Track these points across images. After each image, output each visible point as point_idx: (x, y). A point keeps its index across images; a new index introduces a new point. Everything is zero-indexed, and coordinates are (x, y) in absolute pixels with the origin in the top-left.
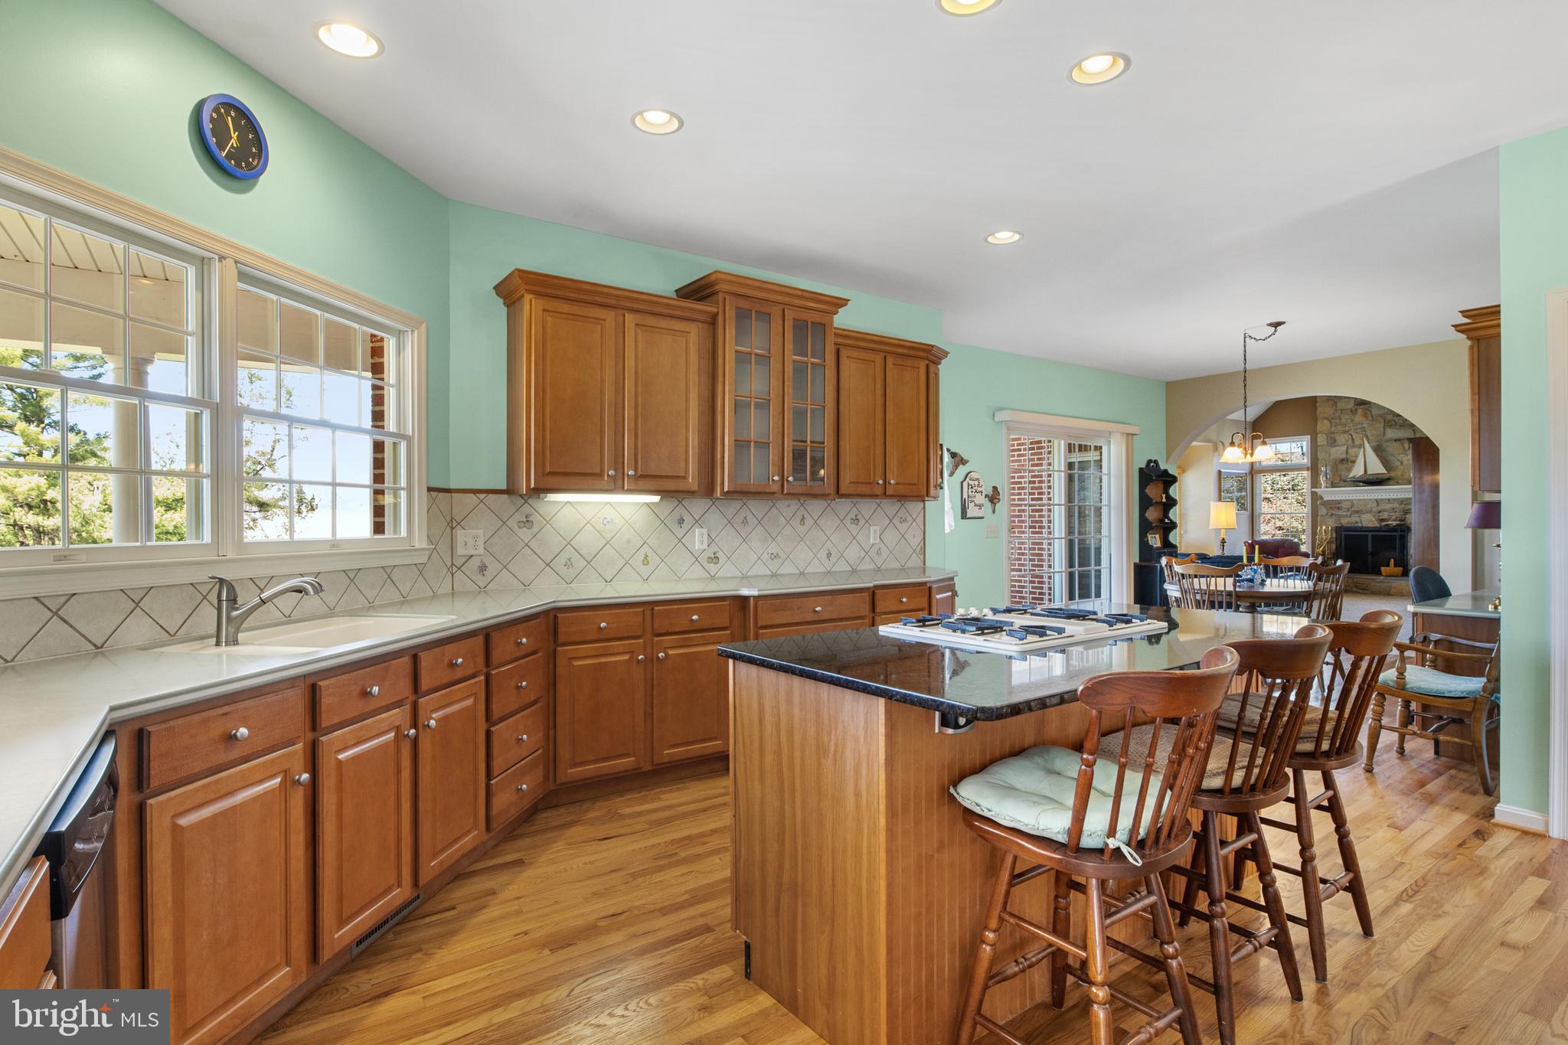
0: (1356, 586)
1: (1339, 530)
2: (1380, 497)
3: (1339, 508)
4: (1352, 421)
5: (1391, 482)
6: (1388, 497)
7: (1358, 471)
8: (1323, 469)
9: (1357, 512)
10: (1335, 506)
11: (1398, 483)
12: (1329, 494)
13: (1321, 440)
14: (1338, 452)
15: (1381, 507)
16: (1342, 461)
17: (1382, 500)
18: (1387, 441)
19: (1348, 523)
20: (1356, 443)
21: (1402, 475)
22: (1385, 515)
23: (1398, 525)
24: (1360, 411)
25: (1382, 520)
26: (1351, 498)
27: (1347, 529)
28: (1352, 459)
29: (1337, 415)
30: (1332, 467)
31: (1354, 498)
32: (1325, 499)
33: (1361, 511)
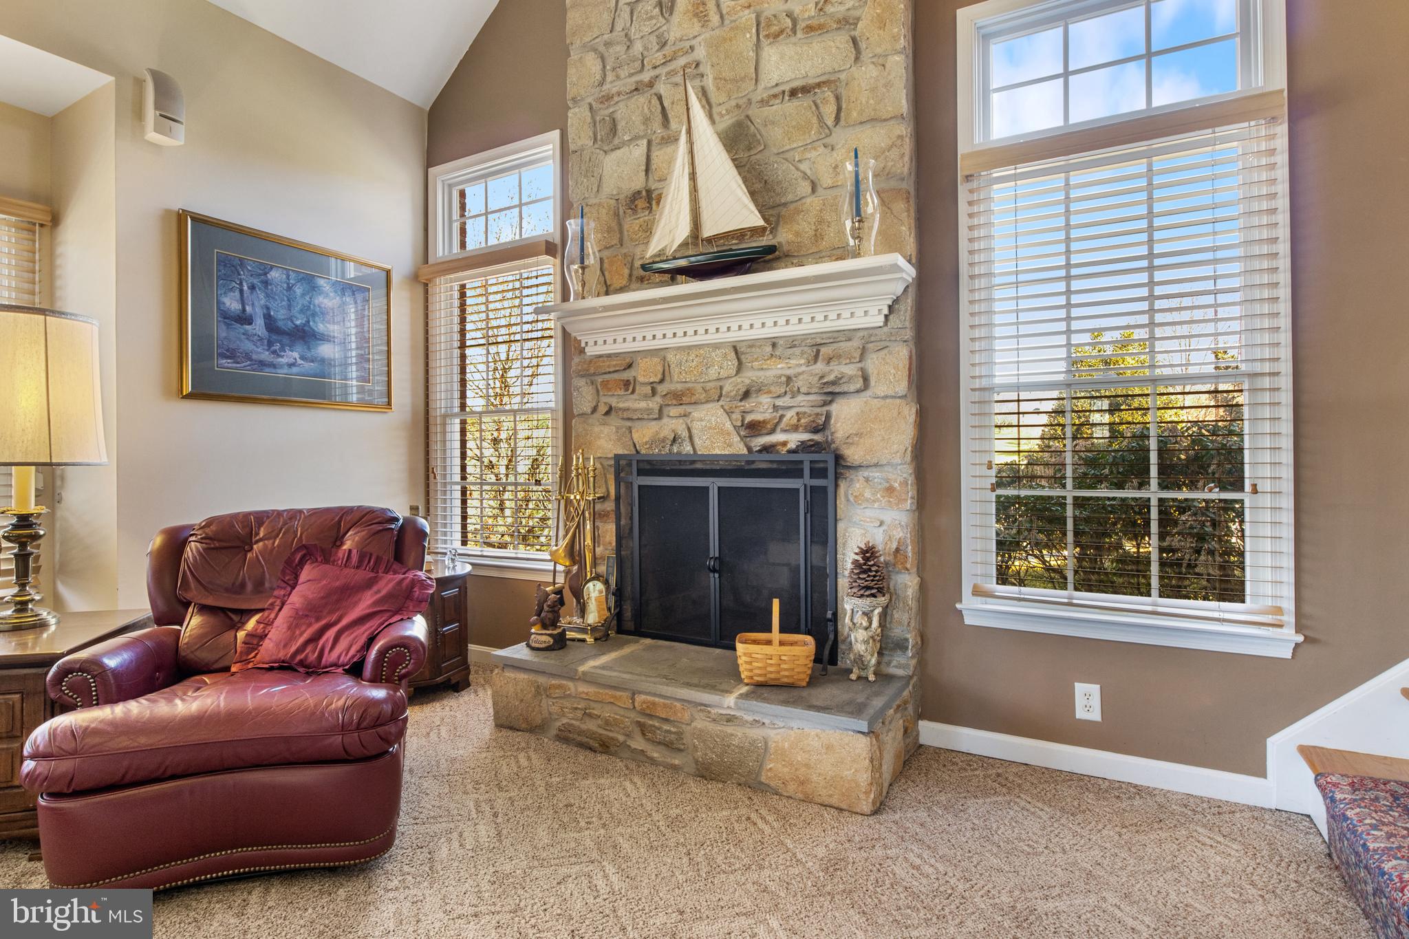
0: (643, 728)
3: (627, 384)
6: (770, 332)
7: (674, 228)
9: (678, 398)
12: (594, 326)
13: (578, 129)
14: (624, 168)
15: (748, 377)
16: (633, 201)
17: (752, 344)
18: (764, 103)
19: (652, 442)
21: (813, 229)
22: (763, 409)
23: (804, 447)
25: (754, 428)
26: (659, 344)
27: (650, 467)
28: (658, 187)
30: (608, 230)
31: (669, 342)
32: (591, 351)
33: (691, 392)
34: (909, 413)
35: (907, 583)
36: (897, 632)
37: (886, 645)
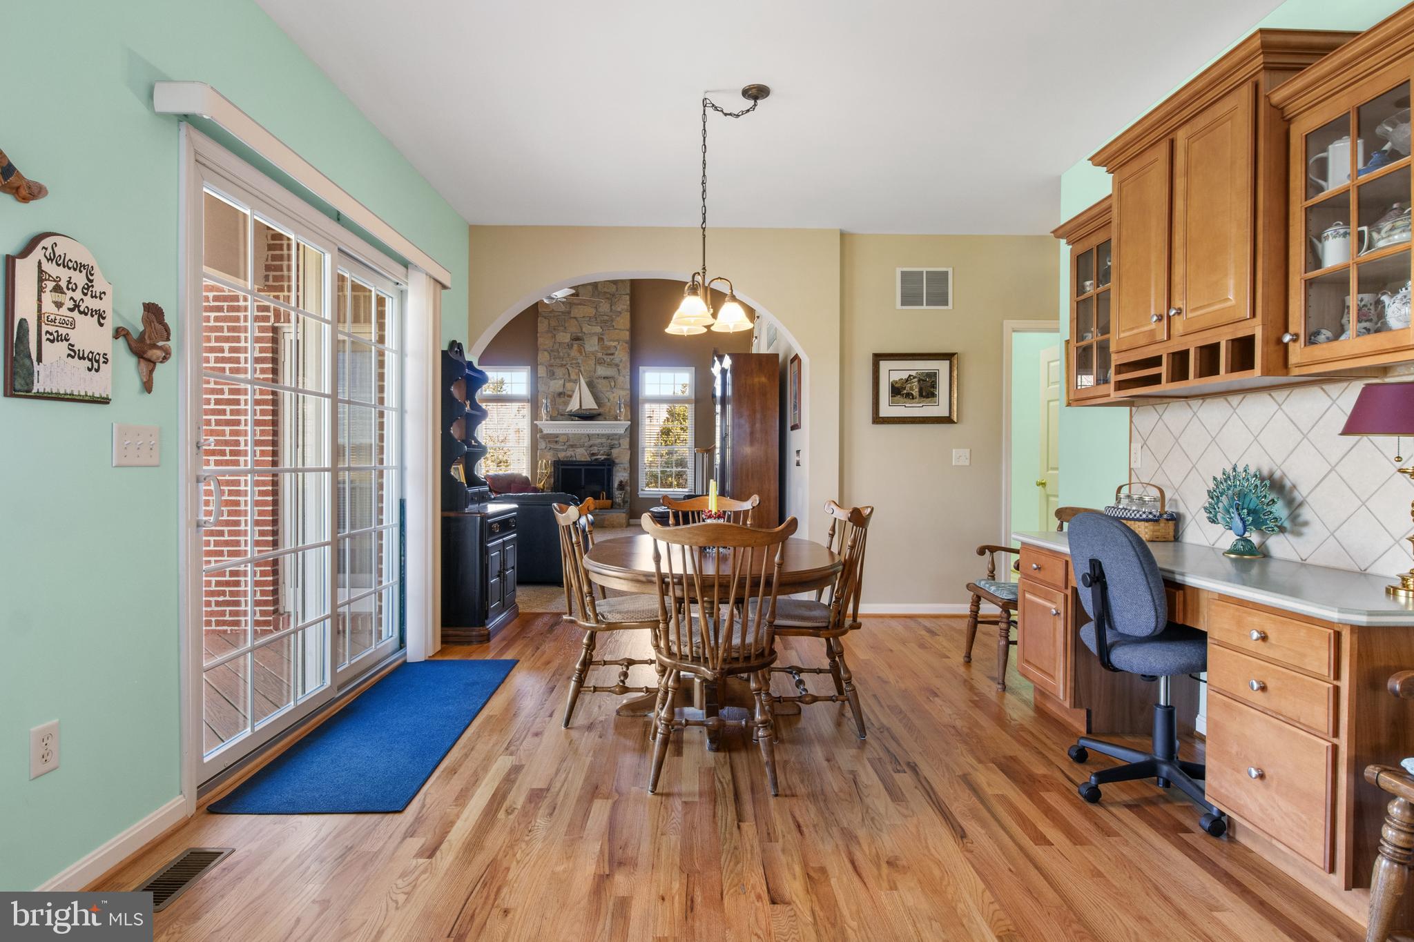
1: (557, 464)
2: (591, 432)
3: (556, 442)
4: (569, 355)
5: (600, 417)
6: (598, 432)
7: (574, 406)
8: (544, 401)
9: (572, 446)
10: (553, 439)
11: (605, 419)
12: (549, 427)
13: (542, 371)
14: (556, 385)
15: (592, 442)
16: (560, 394)
17: (593, 435)
18: (597, 378)
19: (565, 457)
20: (572, 377)
21: (609, 412)
22: (595, 450)
23: (605, 459)
24: (575, 347)
25: (593, 454)
26: (567, 432)
27: (564, 463)
28: (570, 393)
29: (556, 347)
30: (552, 401)
31: (570, 432)
32: (545, 432)
33: (576, 445)
34: (629, 452)
35: (628, 488)
36: (626, 499)
37: (624, 502)
